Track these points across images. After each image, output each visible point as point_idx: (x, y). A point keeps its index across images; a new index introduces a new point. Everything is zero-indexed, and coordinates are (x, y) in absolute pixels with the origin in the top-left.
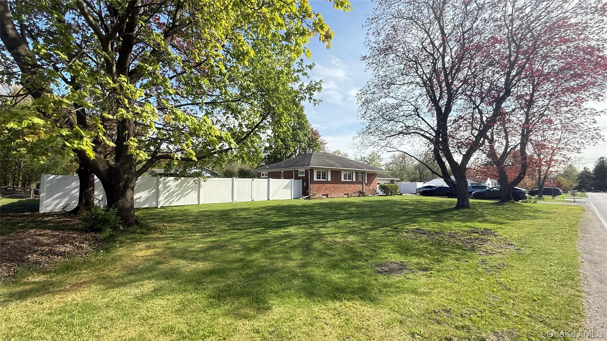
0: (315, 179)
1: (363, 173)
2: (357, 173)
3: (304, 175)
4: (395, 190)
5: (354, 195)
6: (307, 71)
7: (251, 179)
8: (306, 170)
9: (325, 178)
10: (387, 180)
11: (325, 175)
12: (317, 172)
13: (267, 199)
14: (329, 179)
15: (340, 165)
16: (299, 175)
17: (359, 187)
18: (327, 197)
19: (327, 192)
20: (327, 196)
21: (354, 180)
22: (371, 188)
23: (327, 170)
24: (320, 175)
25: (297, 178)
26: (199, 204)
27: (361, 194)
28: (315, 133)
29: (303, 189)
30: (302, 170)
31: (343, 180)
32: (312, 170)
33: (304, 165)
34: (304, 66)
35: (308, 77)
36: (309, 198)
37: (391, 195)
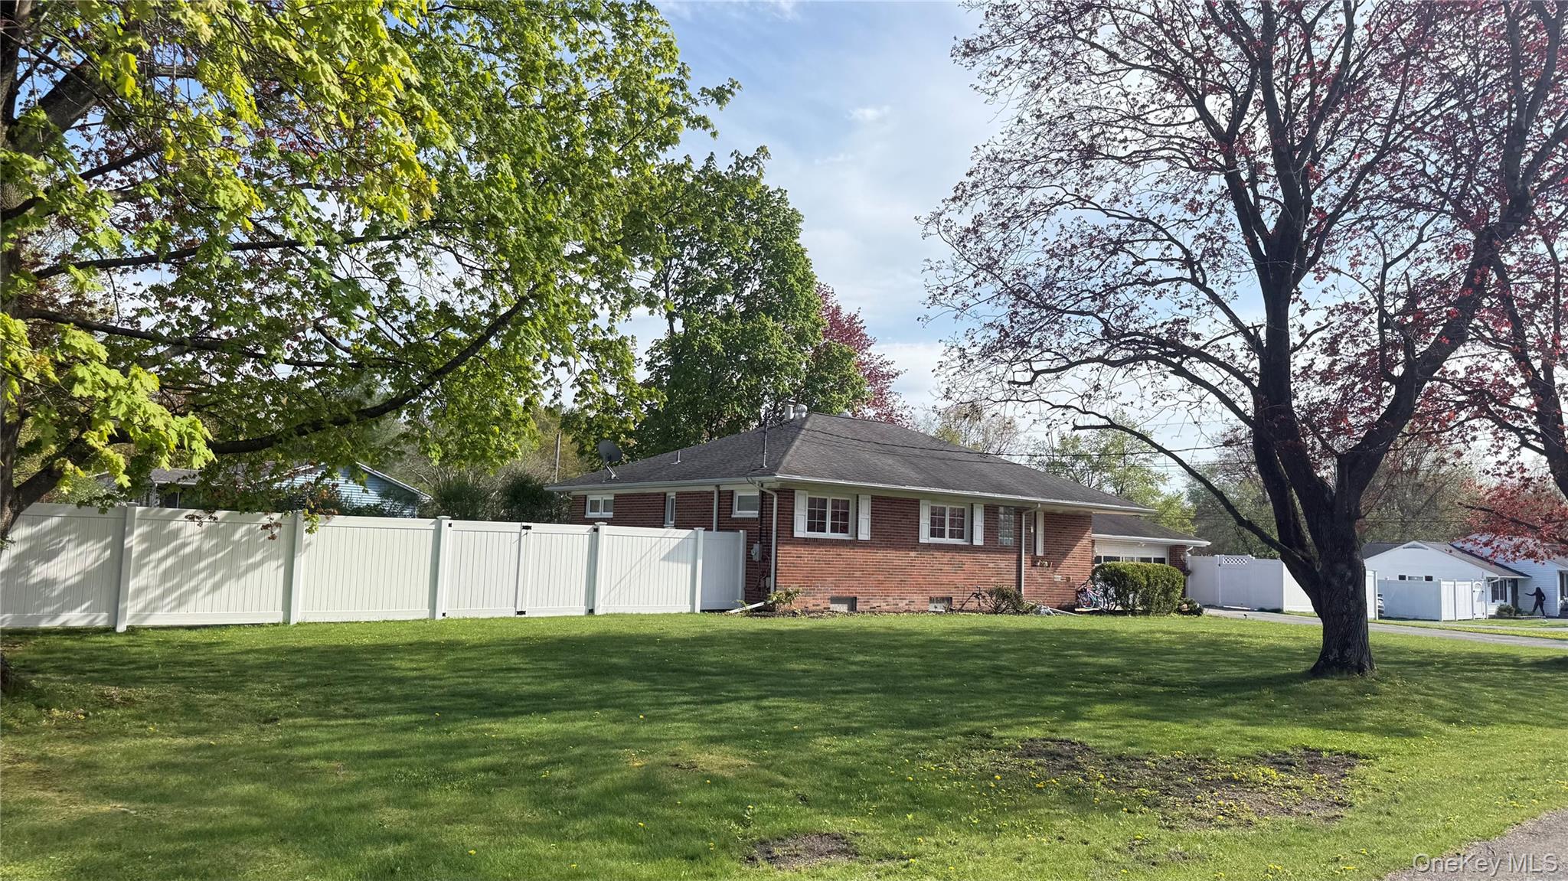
0: (801, 530)
1: (1020, 510)
2: (991, 510)
3: (754, 514)
4: (1166, 592)
5: (974, 605)
6: (706, 109)
7: (517, 526)
8: (763, 493)
9: (844, 530)
10: (1149, 545)
11: (845, 516)
12: (812, 502)
13: (580, 610)
14: (864, 534)
15: (913, 475)
16: (737, 514)
17: (999, 570)
18: (853, 608)
19: (854, 590)
20: (852, 603)
21: (978, 540)
22: (1058, 578)
23: (857, 493)
24: (823, 516)
25: (728, 524)
26: (286, 622)
27: (1008, 600)
28: (849, 332)
29: (747, 574)
30: (746, 490)
31: (925, 537)
32: (787, 493)
33: (755, 470)
34: (693, 90)
35: (714, 134)
36: (769, 611)
37: (1146, 613)
